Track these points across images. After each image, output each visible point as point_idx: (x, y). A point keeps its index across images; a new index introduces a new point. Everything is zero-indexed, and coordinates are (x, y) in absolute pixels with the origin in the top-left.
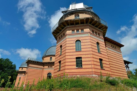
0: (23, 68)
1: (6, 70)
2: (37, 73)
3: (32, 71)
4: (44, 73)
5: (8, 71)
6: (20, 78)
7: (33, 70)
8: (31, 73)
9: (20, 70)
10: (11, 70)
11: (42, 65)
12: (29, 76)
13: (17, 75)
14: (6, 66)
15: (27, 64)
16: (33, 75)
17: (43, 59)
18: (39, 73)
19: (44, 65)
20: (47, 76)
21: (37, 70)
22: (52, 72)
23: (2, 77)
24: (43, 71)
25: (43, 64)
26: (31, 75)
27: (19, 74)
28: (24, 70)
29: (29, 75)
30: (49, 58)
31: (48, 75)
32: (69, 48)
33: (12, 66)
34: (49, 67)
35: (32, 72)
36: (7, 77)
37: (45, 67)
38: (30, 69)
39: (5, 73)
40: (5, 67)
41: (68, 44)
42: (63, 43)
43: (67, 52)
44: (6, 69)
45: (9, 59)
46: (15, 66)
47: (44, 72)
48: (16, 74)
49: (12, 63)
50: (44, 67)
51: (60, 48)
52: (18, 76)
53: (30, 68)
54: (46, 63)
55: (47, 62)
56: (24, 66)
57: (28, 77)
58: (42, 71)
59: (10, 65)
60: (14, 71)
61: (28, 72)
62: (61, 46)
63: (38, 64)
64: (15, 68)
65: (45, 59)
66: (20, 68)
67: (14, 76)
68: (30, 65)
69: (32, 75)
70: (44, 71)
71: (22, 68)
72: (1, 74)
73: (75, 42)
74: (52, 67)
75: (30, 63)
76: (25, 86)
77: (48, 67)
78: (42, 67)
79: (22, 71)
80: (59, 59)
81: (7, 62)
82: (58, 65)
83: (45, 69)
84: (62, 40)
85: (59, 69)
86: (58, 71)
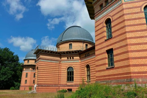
0: (30, 61)
1: (7, 64)
2: (52, 67)
3: (44, 65)
4: (62, 68)
5: (10, 65)
6: (27, 74)
7: (46, 63)
8: (43, 69)
9: (26, 63)
10: (13, 63)
11: (58, 55)
12: (41, 72)
13: (22, 71)
14: (6, 58)
15: (35, 55)
16: (47, 71)
17: (59, 47)
18: (54, 67)
19: (61, 56)
20: (66, 71)
21: (51, 64)
22: (73, 65)
23: (3, 72)
24: (60, 64)
25: (60, 54)
26: (43, 71)
27: (25, 69)
28: (32, 63)
29: (41, 70)
30: (67, 45)
32: (132, 22)
33: (13, 57)
34: (68, 58)
35: (45, 67)
36: (9, 73)
37: (62, 58)
38: (42, 63)
39: (6, 67)
40: (5, 60)
41: (129, 14)
42: (112, 14)
43: (129, 32)
44: (6, 62)
45: (8, 49)
46: (18, 58)
47: (62, 66)
48: (20, 68)
49: (13, 54)
50: (61, 58)
51: (105, 25)
52: (24, 71)
53: (41, 60)
54: (64, 53)
55: (66, 51)
56: (30, 58)
57: (40, 74)
58: (58, 64)
59: (11, 56)
60: (17, 65)
61: (39, 66)
62: (108, 22)
63: (53, 55)
64: (18, 60)
65: (61, 46)
66: (25, 60)
67: (17, 71)
68: (41, 56)
69: (45, 71)
70: (62, 64)
71: (28, 60)
72: (1, 69)
73: (143, 10)
74: (73, 58)
75: (41, 53)
76: (37, 86)
77: (66, 58)
78: (58, 58)
79: (28, 64)
80: (108, 46)
81: (7, 52)
82: (106, 58)
83: (63, 62)
84: (110, 9)
85: (109, 66)
86: (107, 69)
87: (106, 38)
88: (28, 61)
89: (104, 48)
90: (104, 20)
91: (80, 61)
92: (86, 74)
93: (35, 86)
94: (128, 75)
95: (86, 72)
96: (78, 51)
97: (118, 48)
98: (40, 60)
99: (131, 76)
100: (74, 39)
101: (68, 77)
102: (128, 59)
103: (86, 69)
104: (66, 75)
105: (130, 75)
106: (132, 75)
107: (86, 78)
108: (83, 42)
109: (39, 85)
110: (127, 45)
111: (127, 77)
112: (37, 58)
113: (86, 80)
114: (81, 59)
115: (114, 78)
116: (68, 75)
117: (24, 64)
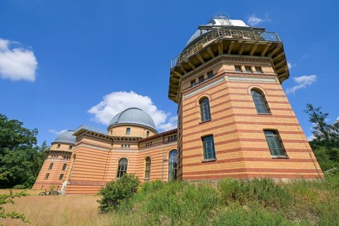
0: (62, 145)
3: (87, 152)
4: (112, 158)
6: (52, 164)
7: (89, 150)
9: (55, 148)
11: (109, 141)
15: (75, 137)
17: (111, 131)
18: (101, 157)
19: (113, 142)
20: (117, 163)
22: (128, 156)
24: (110, 153)
25: (112, 140)
27: (50, 157)
28: (64, 148)
30: (124, 129)
31: (119, 162)
34: (122, 146)
35: (87, 155)
37: (114, 146)
38: (84, 149)
41: (234, 94)
43: (237, 115)
47: (112, 156)
50: (112, 145)
51: (198, 105)
52: (48, 160)
53: (84, 145)
54: (118, 138)
55: (121, 136)
57: (77, 166)
58: (107, 153)
61: (79, 154)
62: (204, 100)
65: (114, 130)
66: (53, 144)
70: (113, 153)
73: (250, 92)
74: (129, 147)
75: (84, 135)
76: (67, 185)
77: (120, 146)
78: (109, 145)
79: (58, 150)
82: (200, 147)
83: (115, 151)
84: (206, 87)
85: (206, 158)
86: (203, 162)
87: (200, 121)
88: (59, 145)
89: (198, 132)
90: (198, 98)
91: (138, 151)
92: (145, 169)
93: (65, 184)
94: (241, 173)
95: (145, 166)
96: (138, 139)
97: (221, 134)
98: (81, 145)
99: (246, 175)
100: (133, 122)
101: (119, 172)
102: (239, 149)
103: (145, 162)
104: (117, 169)
105: (244, 173)
106: (248, 173)
107: (144, 175)
108: (145, 128)
109: (71, 182)
110: (236, 131)
111: (240, 175)
112: (77, 141)
113: (144, 177)
114: (139, 148)
115: (216, 177)
116: (119, 169)
117: (51, 149)
